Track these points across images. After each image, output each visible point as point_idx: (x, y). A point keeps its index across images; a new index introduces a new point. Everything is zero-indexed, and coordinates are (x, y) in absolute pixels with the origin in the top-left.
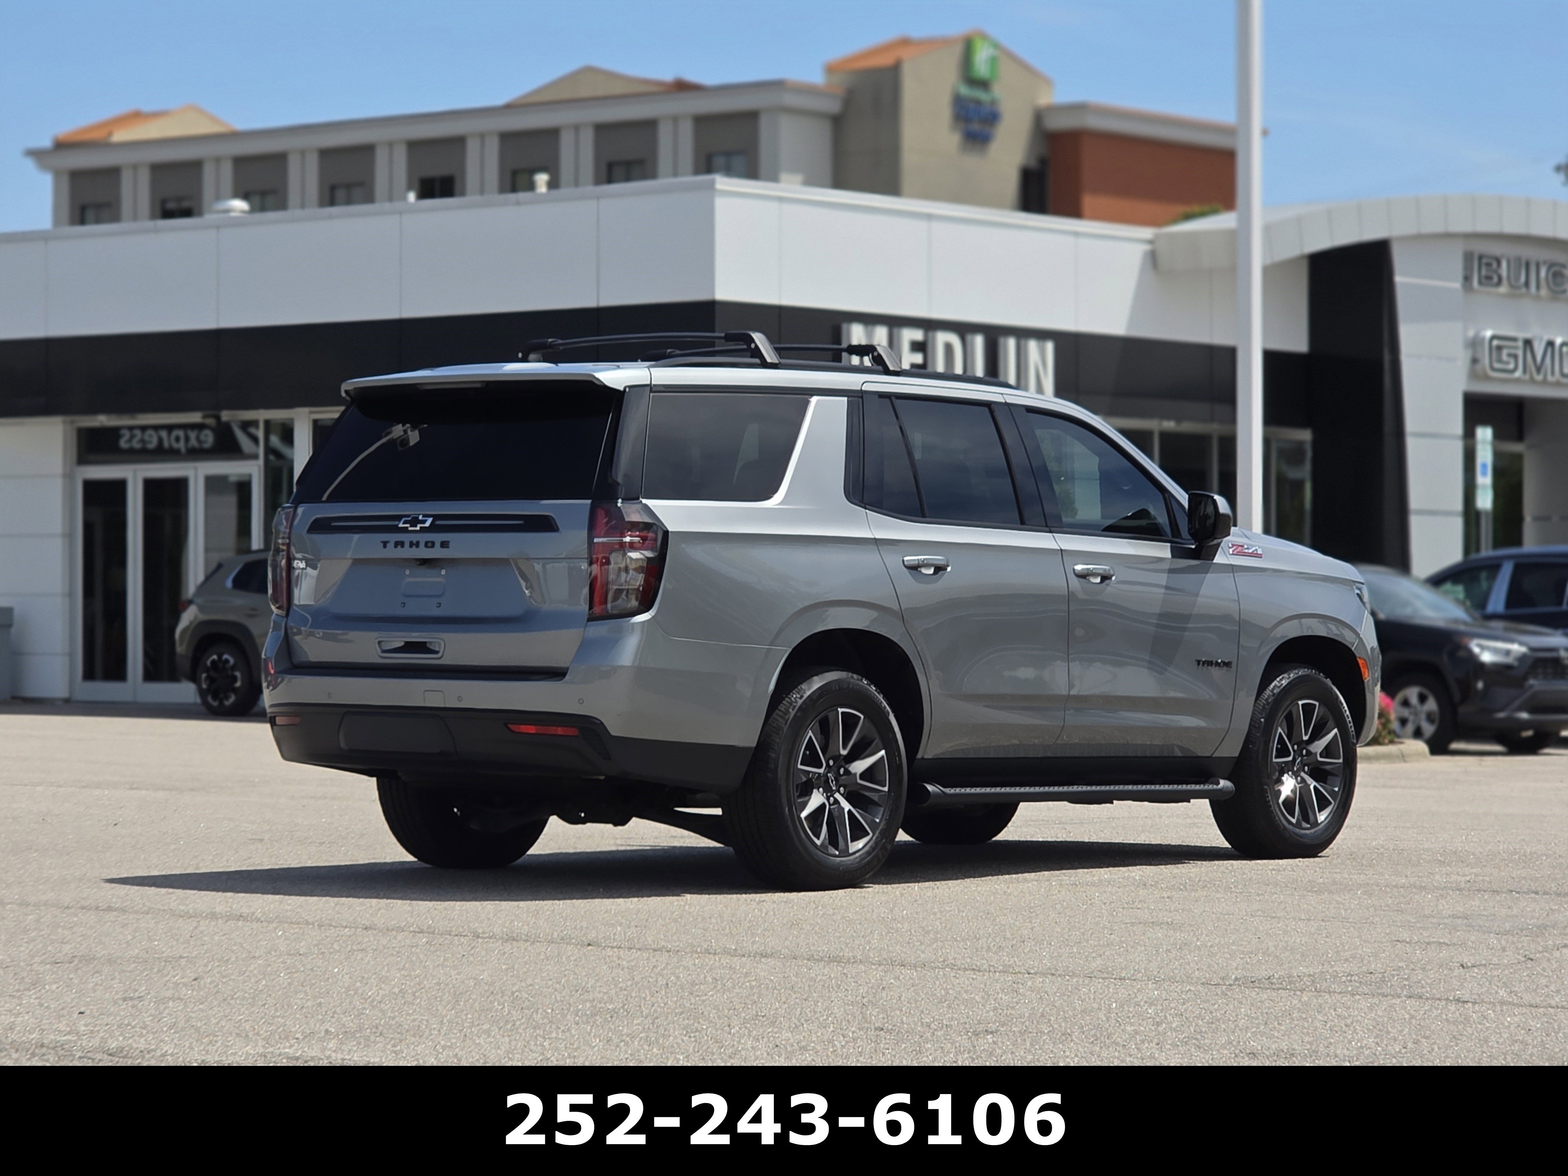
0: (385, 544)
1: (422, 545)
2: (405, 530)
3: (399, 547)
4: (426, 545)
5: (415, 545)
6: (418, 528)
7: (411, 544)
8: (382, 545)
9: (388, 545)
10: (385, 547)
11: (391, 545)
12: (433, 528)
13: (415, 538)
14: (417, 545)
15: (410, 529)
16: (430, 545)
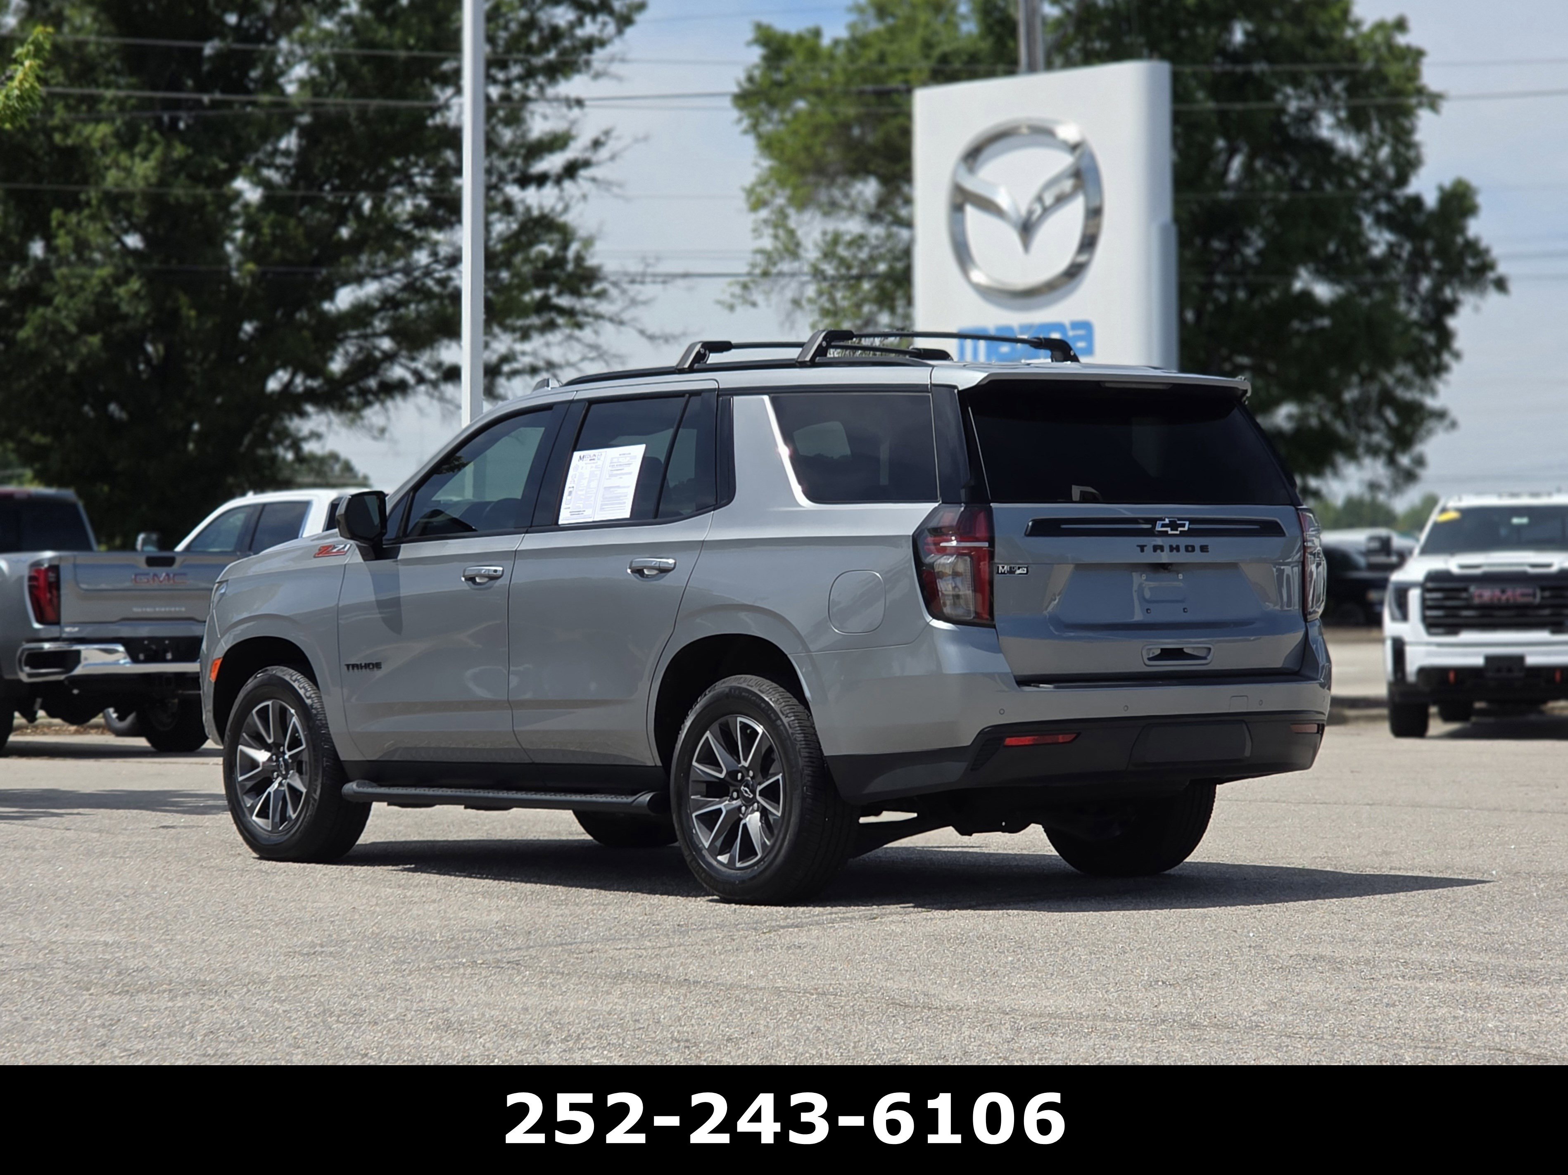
0: (1142, 548)
1: (1182, 549)
2: (1165, 534)
3: (1159, 551)
4: (1187, 550)
5: (1174, 549)
6: (1178, 532)
7: (1172, 549)
8: (1139, 549)
9: (1145, 548)
10: (1142, 551)
11: (1149, 549)
12: (1190, 533)
13: (1174, 542)
14: (1178, 549)
15: (1170, 532)
16: (1190, 549)
